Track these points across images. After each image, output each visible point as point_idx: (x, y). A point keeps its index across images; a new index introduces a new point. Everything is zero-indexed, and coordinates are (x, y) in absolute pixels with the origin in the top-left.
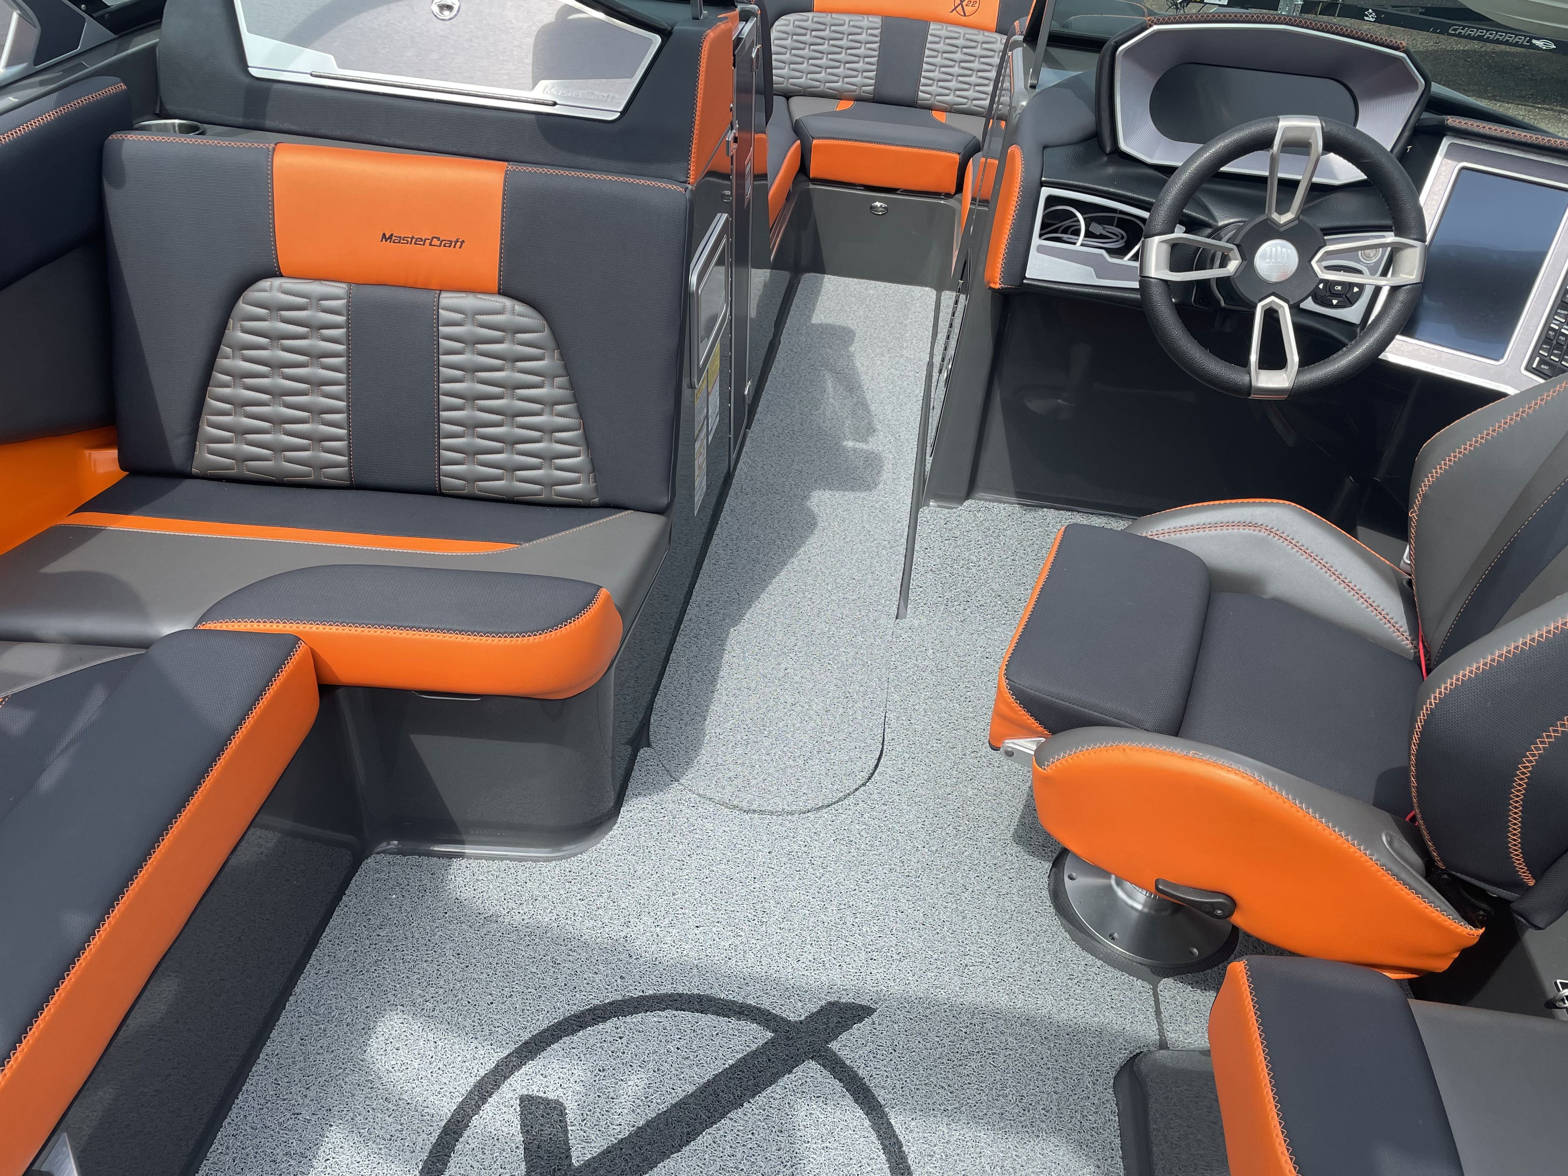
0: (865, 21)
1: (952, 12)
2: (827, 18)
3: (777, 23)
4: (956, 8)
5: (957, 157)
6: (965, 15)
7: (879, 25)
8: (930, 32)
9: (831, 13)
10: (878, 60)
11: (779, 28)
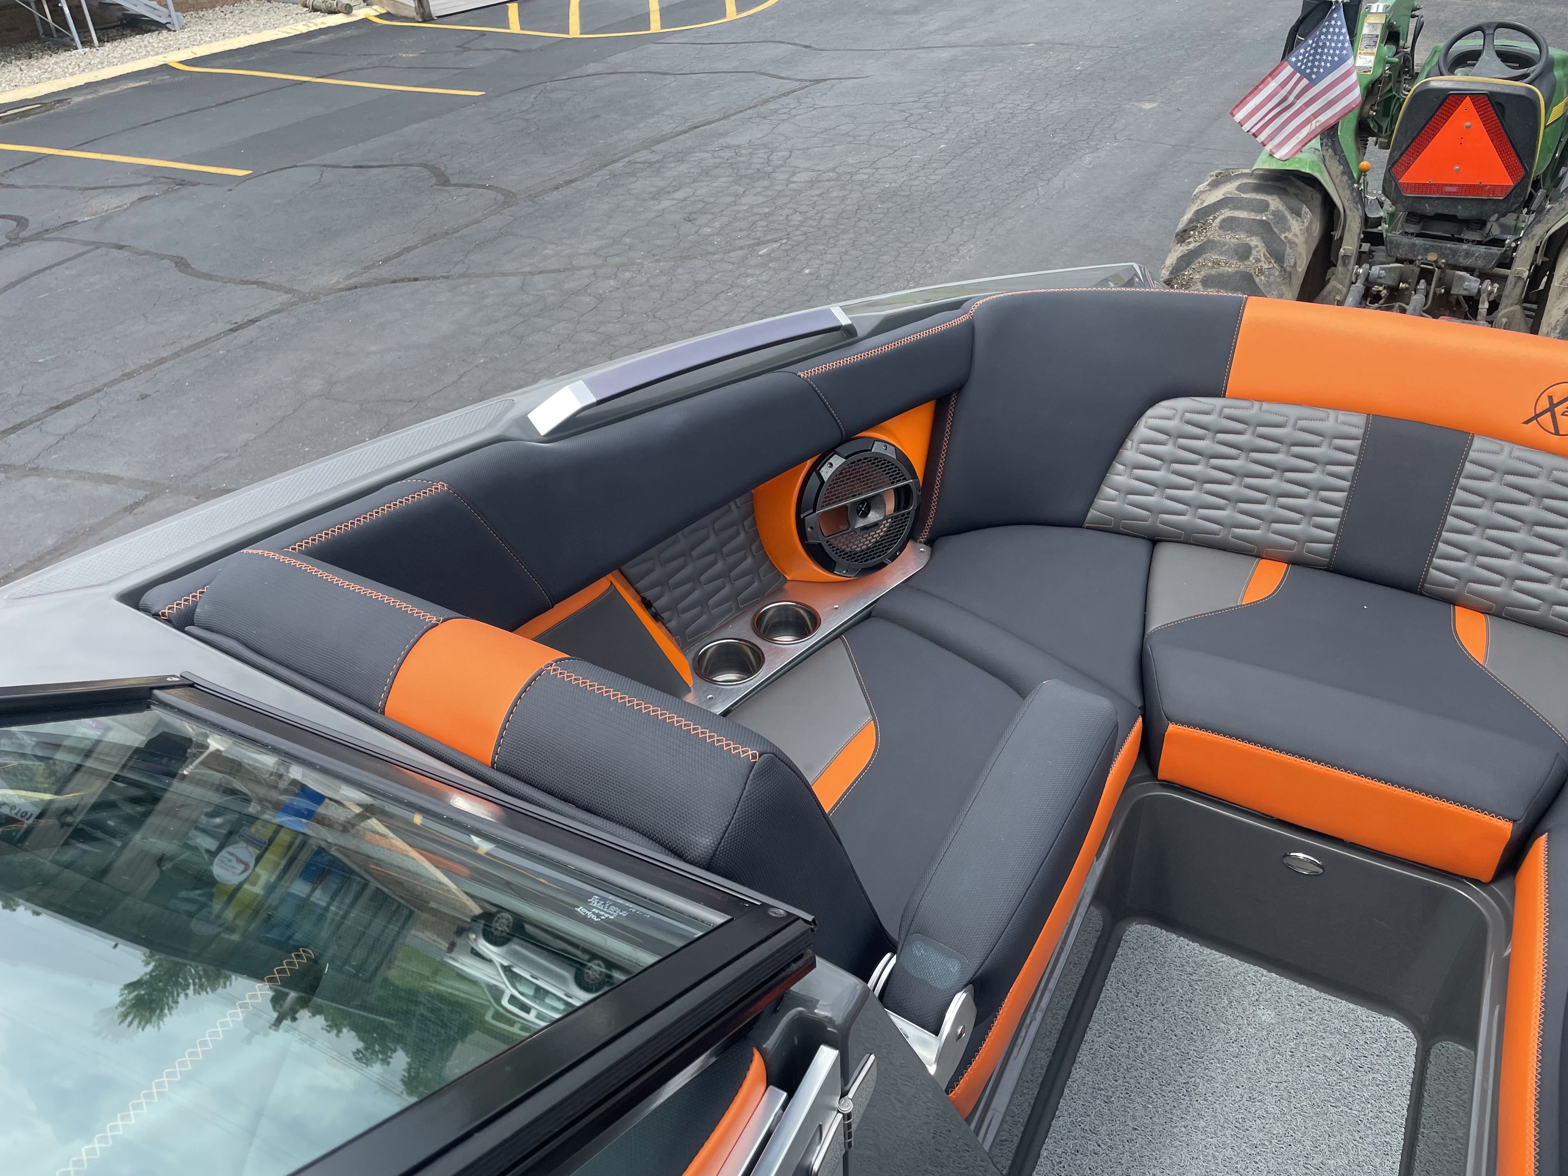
0: (1332, 421)
1: (1527, 422)
2: (1252, 410)
3: (1150, 412)
4: (1537, 416)
5: (1507, 828)
6: (1557, 433)
7: (1359, 432)
8: (1472, 455)
9: (1261, 401)
10: (1348, 497)
11: (1152, 422)
